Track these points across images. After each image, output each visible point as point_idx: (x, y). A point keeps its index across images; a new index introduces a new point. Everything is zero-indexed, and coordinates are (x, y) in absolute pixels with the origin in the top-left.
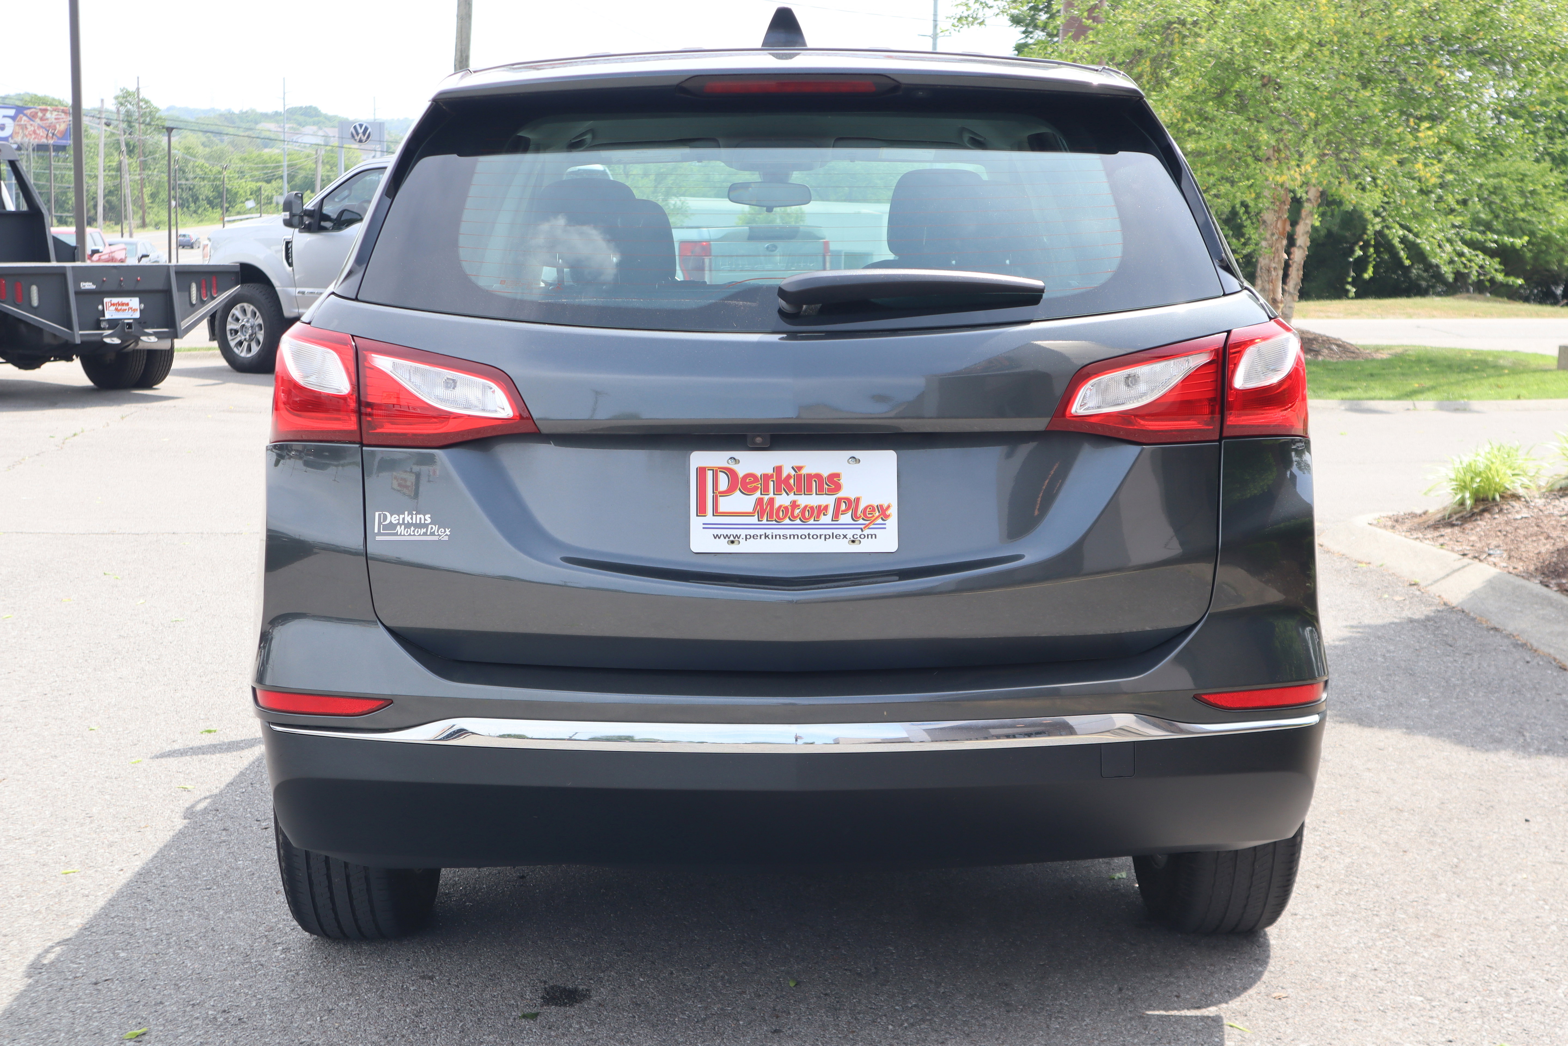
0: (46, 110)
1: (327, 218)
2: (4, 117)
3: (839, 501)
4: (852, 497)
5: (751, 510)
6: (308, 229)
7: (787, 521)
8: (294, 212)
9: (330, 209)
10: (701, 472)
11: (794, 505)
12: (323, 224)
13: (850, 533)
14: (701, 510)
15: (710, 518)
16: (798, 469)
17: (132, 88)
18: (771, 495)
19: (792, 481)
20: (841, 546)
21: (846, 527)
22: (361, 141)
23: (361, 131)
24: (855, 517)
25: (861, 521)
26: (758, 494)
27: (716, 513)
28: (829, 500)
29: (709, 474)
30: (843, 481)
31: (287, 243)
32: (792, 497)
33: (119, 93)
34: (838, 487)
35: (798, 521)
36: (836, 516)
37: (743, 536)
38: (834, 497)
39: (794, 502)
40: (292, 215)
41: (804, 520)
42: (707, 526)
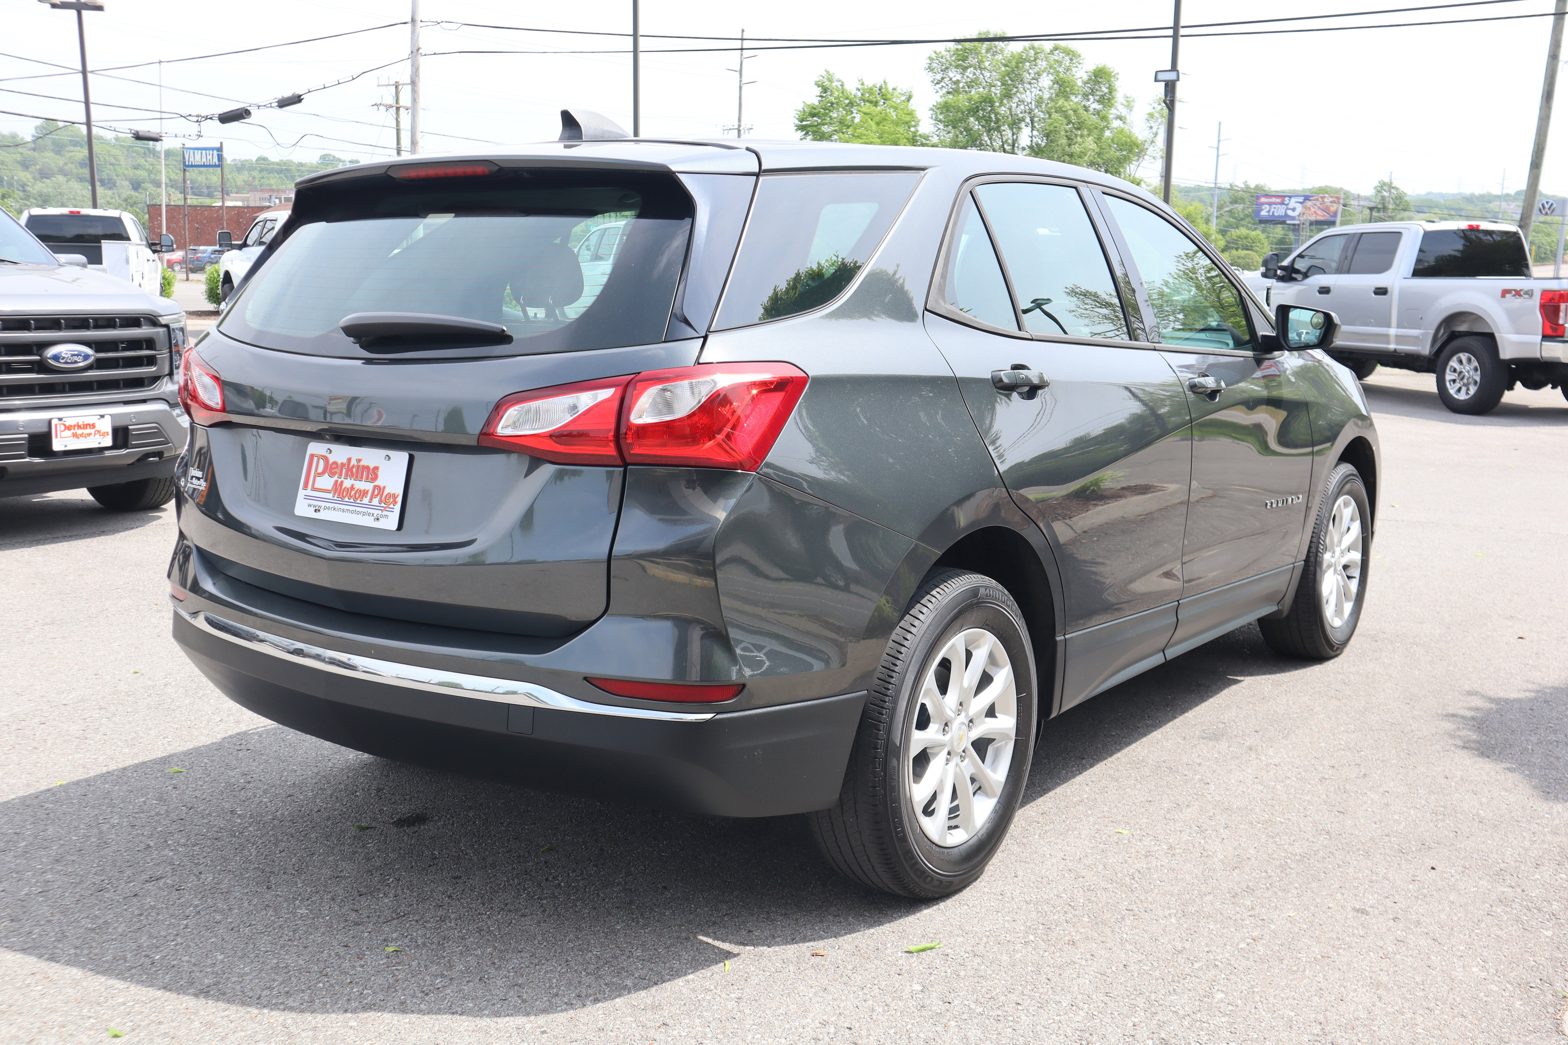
0: (1324, 197)
1: (1298, 271)
2: (1297, 202)
3: (375, 487)
4: (382, 486)
5: (330, 488)
6: (1281, 279)
7: (347, 499)
8: (1269, 267)
9: (1301, 265)
10: (312, 456)
11: (352, 488)
12: (1294, 275)
13: (376, 512)
14: (306, 486)
15: (309, 492)
16: (359, 461)
17: (1387, 180)
18: (342, 479)
19: (354, 470)
20: (368, 522)
21: (375, 507)
22: (1546, 214)
23: (1547, 206)
24: (380, 501)
25: (383, 505)
26: (336, 478)
27: (314, 489)
28: (369, 486)
29: (315, 459)
30: (380, 473)
31: (1268, 289)
32: (352, 482)
33: (1377, 184)
34: (375, 478)
35: (352, 500)
36: (371, 499)
37: (323, 507)
38: (373, 484)
39: (353, 485)
40: (1267, 269)
41: (356, 499)
42: (307, 497)
